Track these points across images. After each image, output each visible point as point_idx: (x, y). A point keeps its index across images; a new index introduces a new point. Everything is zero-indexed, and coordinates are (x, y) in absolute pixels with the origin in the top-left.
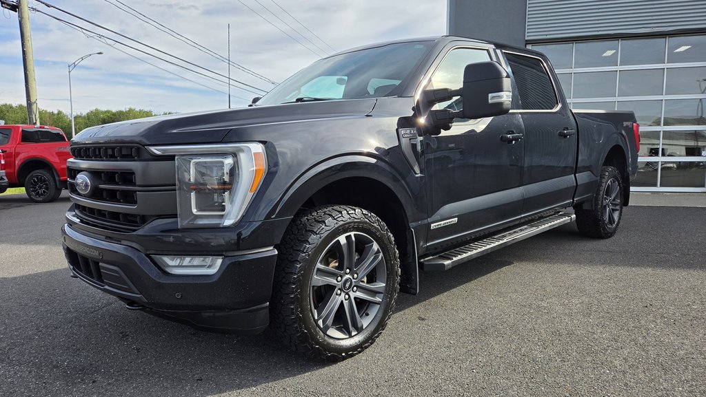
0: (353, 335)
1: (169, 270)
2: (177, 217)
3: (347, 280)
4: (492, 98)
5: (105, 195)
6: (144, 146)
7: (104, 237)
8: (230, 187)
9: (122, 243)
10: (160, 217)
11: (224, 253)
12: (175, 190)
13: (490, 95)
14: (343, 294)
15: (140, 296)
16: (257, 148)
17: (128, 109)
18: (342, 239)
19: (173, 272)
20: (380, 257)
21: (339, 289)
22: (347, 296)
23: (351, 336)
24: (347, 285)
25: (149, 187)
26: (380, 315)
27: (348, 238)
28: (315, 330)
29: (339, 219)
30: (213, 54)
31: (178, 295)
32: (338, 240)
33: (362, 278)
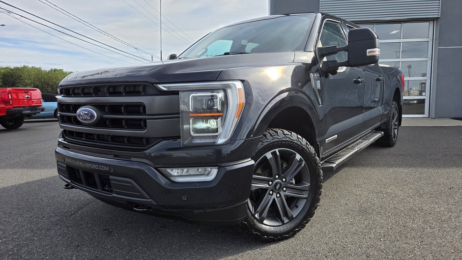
0: (285, 222)
1: (173, 179)
2: (180, 138)
3: (277, 184)
4: (369, 52)
5: (108, 124)
6: (153, 84)
7: (113, 156)
8: (222, 114)
9: (132, 160)
10: (164, 138)
11: (219, 164)
12: (179, 118)
13: (368, 50)
14: (275, 194)
15: (150, 200)
16: (239, 85)
17: (22, 66)
18: (269, 155)
19: (176, 181)
20: (303, 165)
21: (271, 190)
22: (278, 195)
23: (283, 224)
24: (278, 187)
25: (155, 116)
26: (308, 207)
27: (274, 154)
28: (253, 222)
29: (264, 141)
30: (93, 27)
31: (184, 198)
32: (265, 156)
33: (290, 180)
